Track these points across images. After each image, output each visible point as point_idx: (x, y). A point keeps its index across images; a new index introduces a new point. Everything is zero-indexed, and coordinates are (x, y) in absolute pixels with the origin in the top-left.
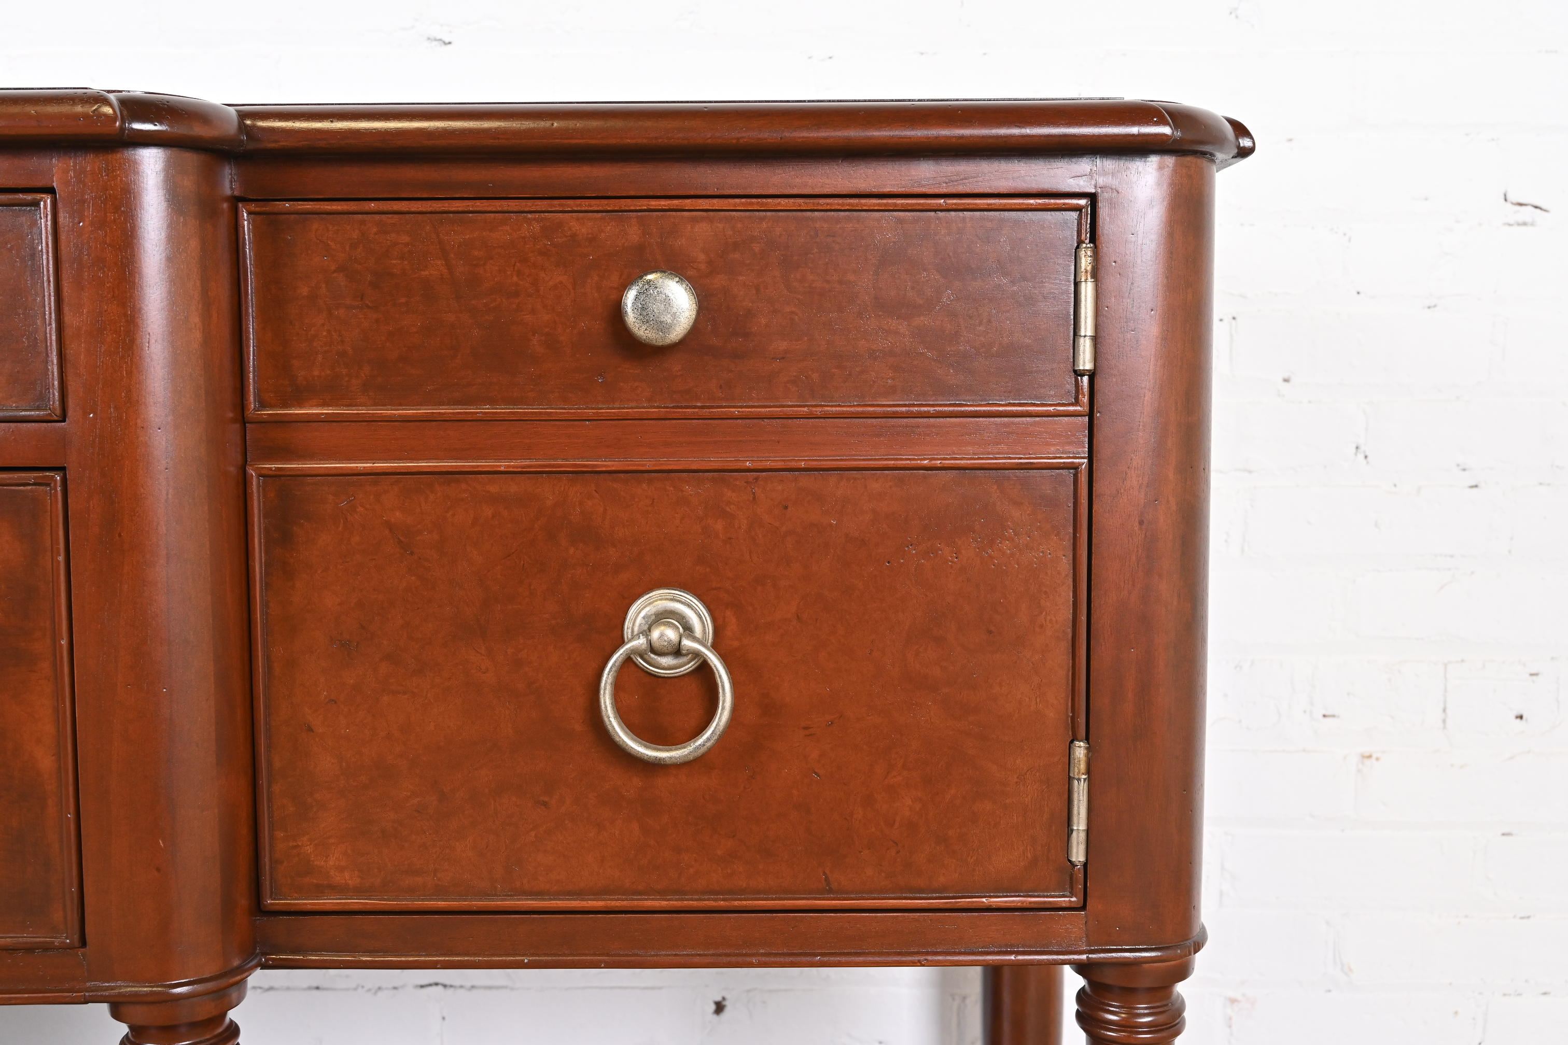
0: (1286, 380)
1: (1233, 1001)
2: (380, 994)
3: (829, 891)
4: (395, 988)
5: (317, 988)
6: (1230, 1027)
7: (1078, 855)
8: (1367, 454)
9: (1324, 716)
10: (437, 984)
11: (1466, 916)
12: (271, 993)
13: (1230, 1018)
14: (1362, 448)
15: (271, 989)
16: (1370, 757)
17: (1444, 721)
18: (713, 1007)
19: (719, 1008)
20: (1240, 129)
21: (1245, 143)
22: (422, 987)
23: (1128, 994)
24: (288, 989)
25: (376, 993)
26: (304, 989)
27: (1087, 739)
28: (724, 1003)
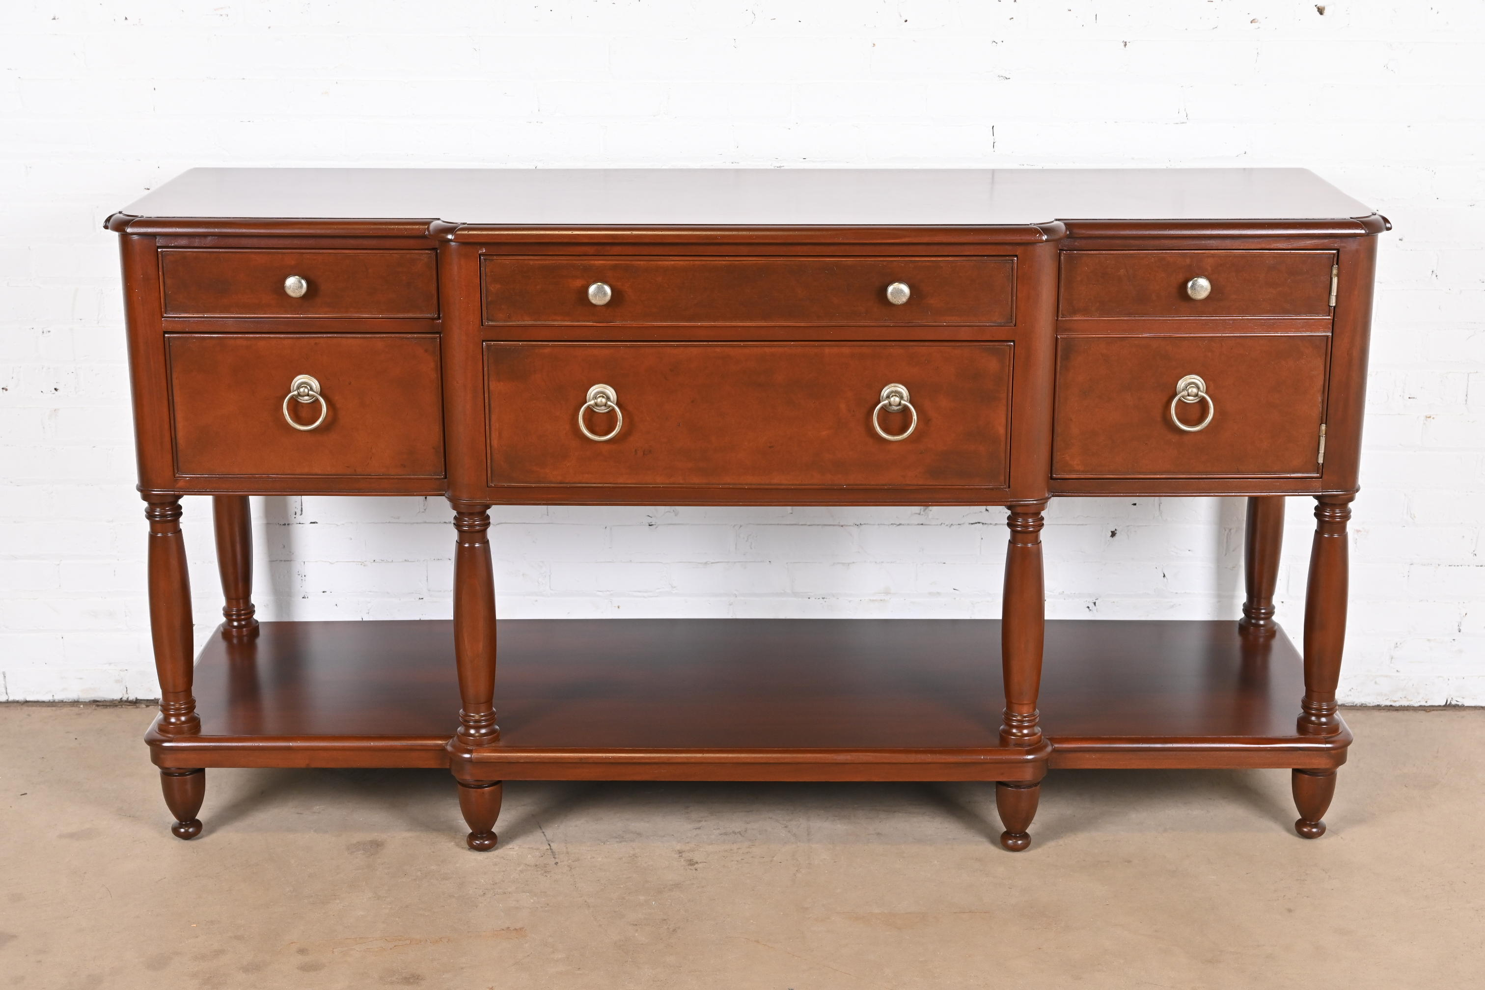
0: (1401, 240)
1: (1358, 531)
2: (952, 527)
3: (1238, 472)
4: (959, 524)
5: (922, 524)
6: (1356, 543)
7: (1321, 461)
8: (1437, 274)
9: (1409, 398)
10: (979, 523)
11: (1471, 492)
12: (901, 526)
13: (1356, 539)
14: (1435, 272)
15: (900, 524)
16: (1430, 417)
17: (1466, 400)
18: (1111, 534)
19: (1113, 534)
20: (1386, 220)
21: (1388, 225)
22: (972, 524)
23: (1333, 506)
24: (908, 524)
25: (950, 527)
26: (916, 525)
27: (1326, 424)
28: (1115, 532)
